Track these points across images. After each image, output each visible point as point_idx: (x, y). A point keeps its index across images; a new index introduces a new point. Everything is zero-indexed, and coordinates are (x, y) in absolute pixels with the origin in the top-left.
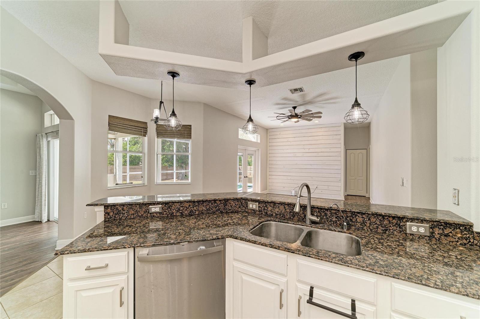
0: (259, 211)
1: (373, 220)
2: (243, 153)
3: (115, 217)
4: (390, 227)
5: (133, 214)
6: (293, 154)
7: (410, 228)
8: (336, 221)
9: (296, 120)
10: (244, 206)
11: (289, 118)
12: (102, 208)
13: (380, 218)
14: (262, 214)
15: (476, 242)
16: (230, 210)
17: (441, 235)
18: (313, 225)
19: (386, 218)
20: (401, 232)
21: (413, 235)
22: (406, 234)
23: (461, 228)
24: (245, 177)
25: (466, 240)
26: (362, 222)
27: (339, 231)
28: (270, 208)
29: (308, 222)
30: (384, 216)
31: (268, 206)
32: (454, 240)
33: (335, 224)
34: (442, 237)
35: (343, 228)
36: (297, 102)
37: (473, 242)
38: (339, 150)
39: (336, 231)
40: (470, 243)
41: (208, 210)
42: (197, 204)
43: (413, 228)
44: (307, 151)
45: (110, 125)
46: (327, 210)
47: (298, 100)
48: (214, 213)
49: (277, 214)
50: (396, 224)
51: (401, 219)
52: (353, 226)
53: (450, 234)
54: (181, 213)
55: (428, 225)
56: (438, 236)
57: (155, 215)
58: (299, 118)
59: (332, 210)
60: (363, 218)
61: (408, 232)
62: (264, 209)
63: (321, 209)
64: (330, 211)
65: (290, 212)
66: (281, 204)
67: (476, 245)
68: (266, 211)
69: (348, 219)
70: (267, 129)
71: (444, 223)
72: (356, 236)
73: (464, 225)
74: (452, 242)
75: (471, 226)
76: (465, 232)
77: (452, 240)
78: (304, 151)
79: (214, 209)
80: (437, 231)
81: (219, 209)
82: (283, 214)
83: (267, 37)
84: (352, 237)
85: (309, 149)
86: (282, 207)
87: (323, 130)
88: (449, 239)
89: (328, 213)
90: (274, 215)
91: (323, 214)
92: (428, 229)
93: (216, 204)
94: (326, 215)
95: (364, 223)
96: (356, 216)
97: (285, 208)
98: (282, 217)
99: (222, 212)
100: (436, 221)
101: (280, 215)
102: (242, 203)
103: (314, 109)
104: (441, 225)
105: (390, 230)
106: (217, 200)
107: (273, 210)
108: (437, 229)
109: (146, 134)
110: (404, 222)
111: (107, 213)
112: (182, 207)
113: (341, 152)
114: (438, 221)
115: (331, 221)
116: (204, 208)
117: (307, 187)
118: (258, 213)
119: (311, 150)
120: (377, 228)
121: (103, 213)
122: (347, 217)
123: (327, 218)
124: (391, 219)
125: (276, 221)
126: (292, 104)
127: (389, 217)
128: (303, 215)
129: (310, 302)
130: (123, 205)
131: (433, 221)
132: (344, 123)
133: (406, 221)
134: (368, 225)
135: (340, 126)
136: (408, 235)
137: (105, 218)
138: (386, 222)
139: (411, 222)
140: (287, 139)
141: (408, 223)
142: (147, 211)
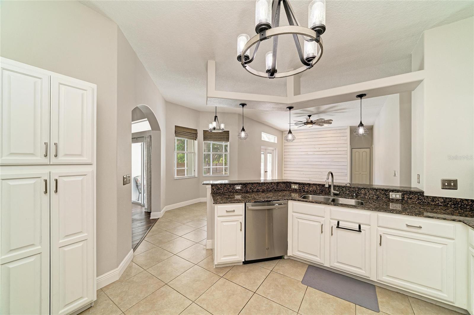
0: (299, 190)
1: (371, 192)
2: (264, 152)
3: (217, 191)
4: (381, 195)
5: (226, 190)
6: (305, 152)
7: (392, 195)
8: (349, 193)
9: (311, 125)
10: (288, 187)
11: (306, 124)
12: (210, 186)
13: (375, 191)
14: (301, 191)
15: (425, 201)
16: (280, 189)
17: (408, 198)
18: (335, 196)
19: (378, 190)
20: (386, 198)
21: (393, 199)
22: (389, 199)
23: (418, 194)
24: (265, 172)
25: (421, 200)
26: (364, 193)
27: (351, 199)
28: (306, 188)
29: (332, 194)
30: (377, 189)
31: (305, 186)
32: (415, 201)
33: (348, 195)
34: (409, 200)
35: (353, 197)
36: (313, 112)
37: (424, 201)
38: (346, 149)
39: (349, 198)
40: (423, 202)
41: (267, 189)
42: (261, 185)
43: (393, 195)
44: (318, 150)
45: (176, 133)
46: (343, 187)
47: (313, 110)
48: (271, 191)
49: (311, 191)
50: (384, 194)
51: (386, 190)
52: (359, 196)
53: (413, 198)
54: (252, 190)
55: (401, 194)
56: (407, 199)
57: (238, 191)
58: (314, 124)
59: (346, 187)
60: (365, 191)
61: (391, 198)
62: (303, 188)
63: (340, 187)
64: (345, 188)
65: (320, 190)
66: (314, 184)
67: (425, 202)
68: (304, 189)
69: (356, 192)
70: (282, 132)
71: (409, 192)
72: (361, 200)
73: (420, 192)
74: (414, 202)
75: (423, 193)
76: (420, 196)
77: (413, 201)
78: (315, 150)
79: (271, 189)
80: (406, 196)
81: (274, 189)
82: (315, 191)
83: (300, 77)
84: (358, 201)
85: (319, 148)
86: (314, 187)
87: (331, 132)
88: (412, 200)
89: (344, 189)
90: (309, 191)
91: (341, 190)
92: (401, 195)
93: (272, 185)
94: (343, 190)
95: (365, 194)
96: (361, 190)
97: (316, 187)
98: (315, 192)
99: (275, 190)
100: (405, 191)
101: (313, 191)
102: (287, 185)
103: (326, 117)
104: (408, 193)
105: (380, 197)
106: (273, 183)
107: (308, 189)
108: (406, 195)
109: (197, 138)
110: (388, 193)
111: (212, 189)
112: (253, 186)
113: (347, 151)
114: (406, 191)
115: (346, 194)
116: (265, 188)
117: (332, 174)
118: (298, 191)
119: (321, 150)
120: (373, 196)
121: (210, 189)
122: (356, 191)
123: (344, 192)
124: (381, 191)
125: (312, 195)
126: (307, 113)
127: (380, 190)
128: (328, 191)
129: (338, 227)
130: (221, 184)
131: (404, 191)
132: (350, 126)
133: (390, 192)
134: (368, 195)
135: (347, 129)
136: (390, 199)
137: (212, 192)
138: (378, 193)
139: (392, 192)
140: (300, 140)
141: (390, 193)
142: (233, 189)
